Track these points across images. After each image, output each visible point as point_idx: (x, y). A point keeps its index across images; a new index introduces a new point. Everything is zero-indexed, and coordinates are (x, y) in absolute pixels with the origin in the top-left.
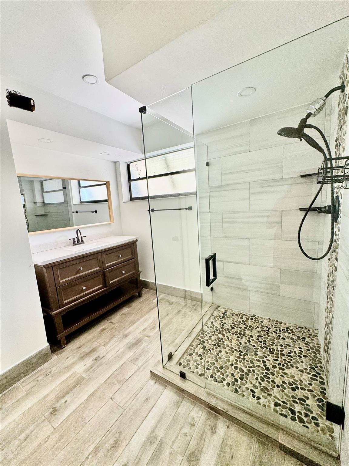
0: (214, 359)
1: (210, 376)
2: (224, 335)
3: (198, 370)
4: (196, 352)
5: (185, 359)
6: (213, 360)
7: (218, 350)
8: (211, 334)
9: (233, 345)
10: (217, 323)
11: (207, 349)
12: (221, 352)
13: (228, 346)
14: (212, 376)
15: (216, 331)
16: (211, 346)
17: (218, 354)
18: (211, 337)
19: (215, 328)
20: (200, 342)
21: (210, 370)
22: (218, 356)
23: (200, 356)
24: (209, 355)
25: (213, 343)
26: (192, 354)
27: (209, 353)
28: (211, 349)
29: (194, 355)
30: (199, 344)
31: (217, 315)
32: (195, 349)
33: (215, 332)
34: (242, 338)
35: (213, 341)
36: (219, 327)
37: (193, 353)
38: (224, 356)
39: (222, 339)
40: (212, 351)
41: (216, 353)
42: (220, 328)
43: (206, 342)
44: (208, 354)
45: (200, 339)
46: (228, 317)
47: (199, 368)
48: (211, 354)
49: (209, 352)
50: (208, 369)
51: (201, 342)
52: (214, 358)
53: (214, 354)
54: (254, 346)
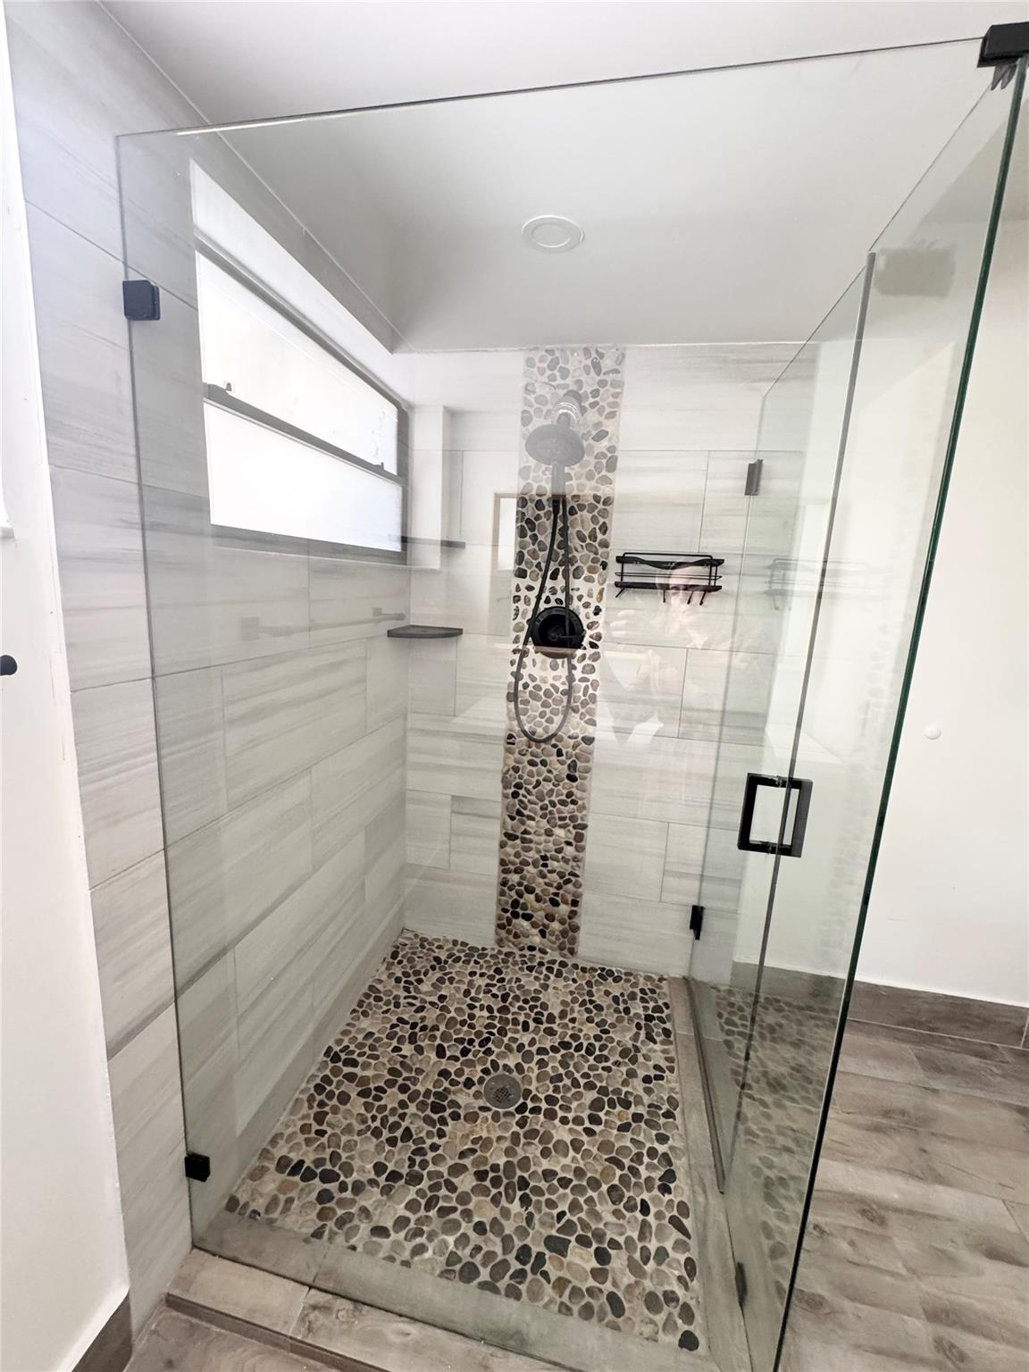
0: (595, 1195)
1: (667, 1197)
2: (457, 1170)
3: (668, 1245)
4: (591, 1282)
5: (652, 1322)
6: (601, 1195)
7: (543, 1182)
8: (464, 1224)
9: (500, 1133)
10: (379, 1204)
11: (558, 1231)
12: (548, 1174)
13: (508, 1152)
14: (665, 1189)
15: (441, 1203)
16: (537, 1217)
17: (564, 1183)
18: (480, 1228)
19: (422, 1213)
20: (530, 1276)
21: (643, 1201)
22: (571, 1181)
23: (602, 1256)
24: (583, 1215)
25: (516, 1207)
26: (612, 1298)
27: (575, 1219)
28: (555, 1212)
29: (615, 1284)
30: (545, 1275)
31: (314, 1215)
32: (576, 1292)
33: (444, 1212)
34: (454, 1104)
35: (506, 1213)
36: (412, 1193)
37: (606, 1293)
38: (567, 1161)
39: (481, 1175)
40: (564, 1207)
41: (561, 1191)
42: (413, 1190)
43: (518, 1243)
44: (579, 1219)
45: (512, 1277)
46: (335, 1157)
47: (658, 1245)
48: (574, 1206)
49: (568, 1216)
50: (645, 1209)
51: (528, 1267)
52: (590, 1193)
53: (571, 1197)
54: (486, 1071)
